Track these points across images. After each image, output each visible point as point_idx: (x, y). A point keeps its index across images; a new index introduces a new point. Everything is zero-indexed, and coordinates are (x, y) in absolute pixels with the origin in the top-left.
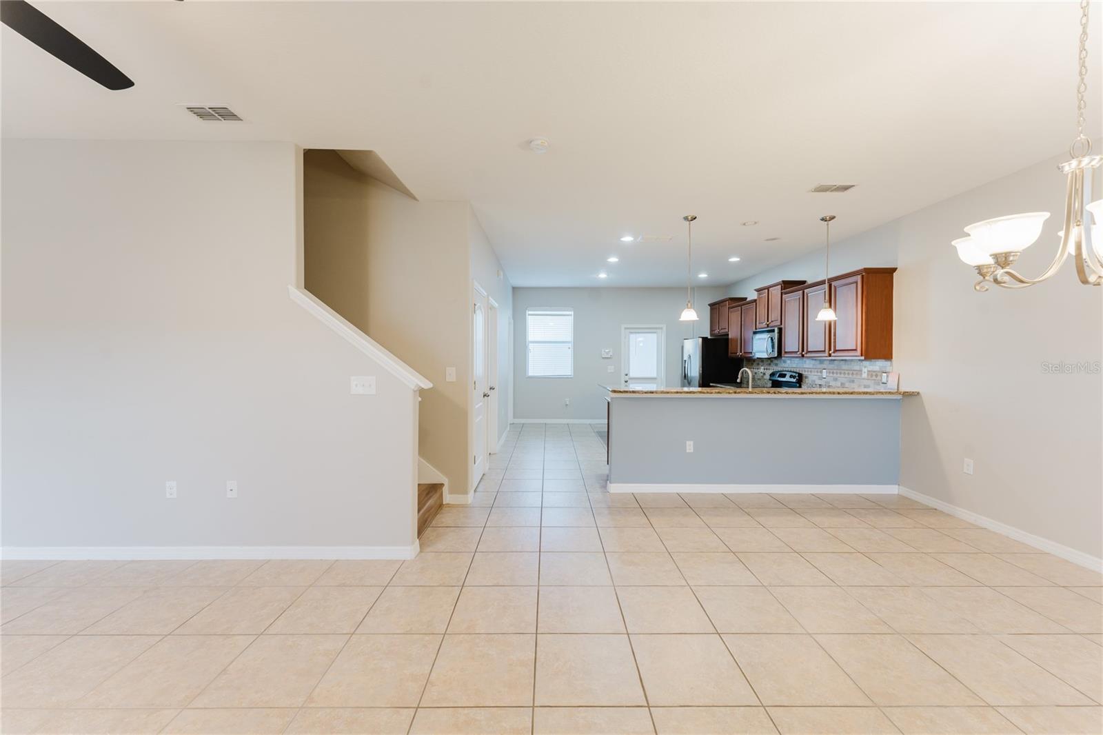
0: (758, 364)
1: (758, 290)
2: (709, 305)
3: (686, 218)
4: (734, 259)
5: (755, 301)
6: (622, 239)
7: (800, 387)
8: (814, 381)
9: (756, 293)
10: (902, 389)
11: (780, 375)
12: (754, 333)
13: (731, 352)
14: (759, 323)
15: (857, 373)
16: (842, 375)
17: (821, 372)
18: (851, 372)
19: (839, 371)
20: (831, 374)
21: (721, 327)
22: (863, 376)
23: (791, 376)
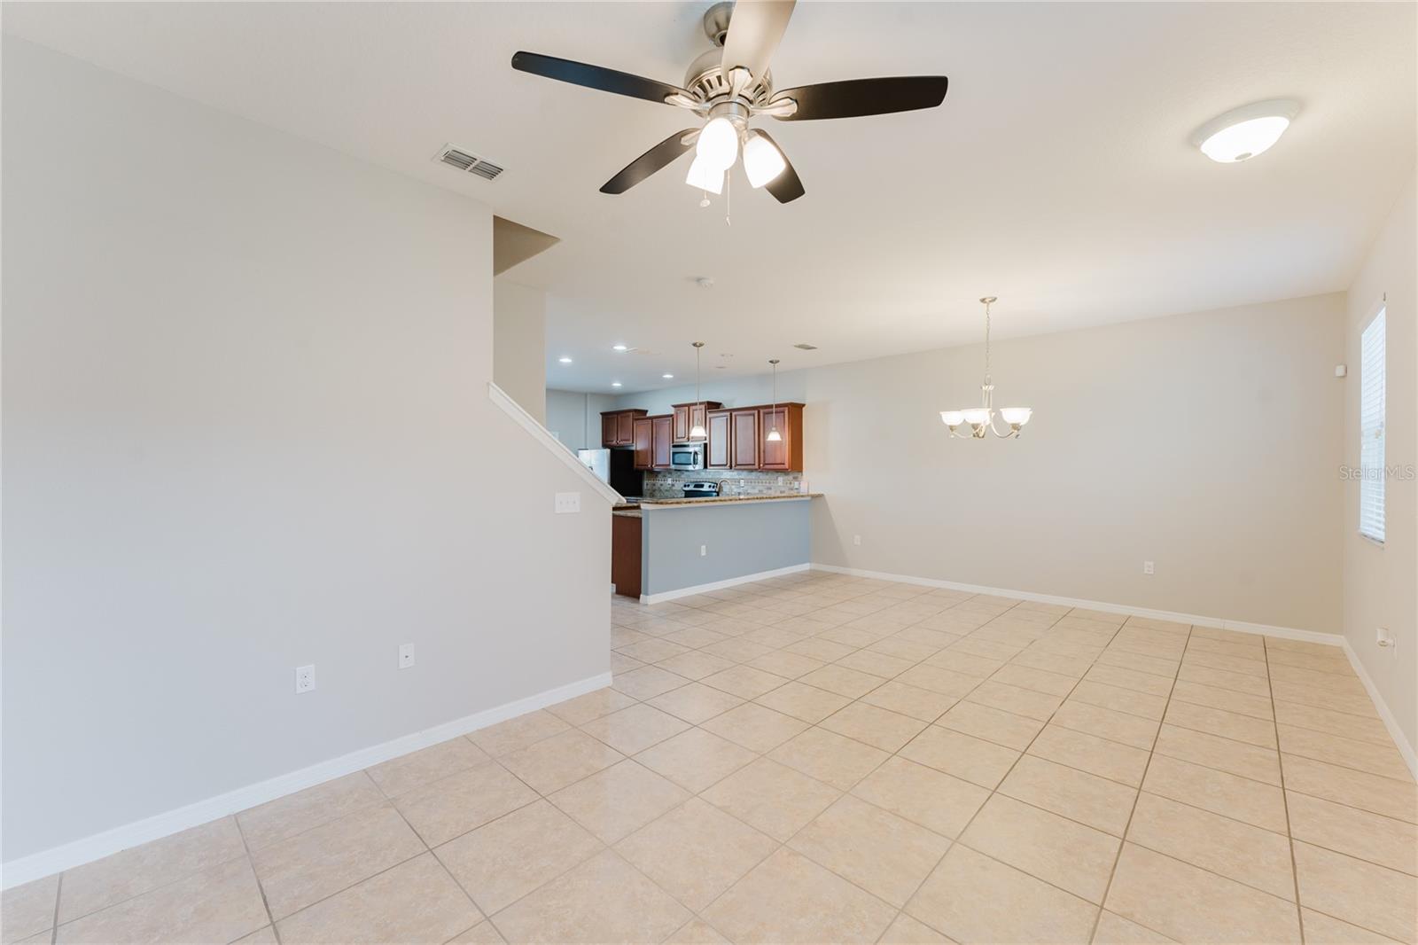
0: (665, 476)
1: (675, 406)
2: (601, 414)
3: (695, 345)
4: (668, 376)
5: (672, 416)
6: (615, 348)
7: (718, 495)
8: (732, 490)
9: (673, 409)
10: (811, 492)
11: (696, 486)
12: (674, 446)
13: (637, 464)
14: (678, 438)
15: (774, 482)
16: (760, 484)
17: (739, 482)
18: (768, 481)
19: (757, 481)
20: (750, 484)
21: (621, 438)
22: (779, 484)
23: (710, 486)
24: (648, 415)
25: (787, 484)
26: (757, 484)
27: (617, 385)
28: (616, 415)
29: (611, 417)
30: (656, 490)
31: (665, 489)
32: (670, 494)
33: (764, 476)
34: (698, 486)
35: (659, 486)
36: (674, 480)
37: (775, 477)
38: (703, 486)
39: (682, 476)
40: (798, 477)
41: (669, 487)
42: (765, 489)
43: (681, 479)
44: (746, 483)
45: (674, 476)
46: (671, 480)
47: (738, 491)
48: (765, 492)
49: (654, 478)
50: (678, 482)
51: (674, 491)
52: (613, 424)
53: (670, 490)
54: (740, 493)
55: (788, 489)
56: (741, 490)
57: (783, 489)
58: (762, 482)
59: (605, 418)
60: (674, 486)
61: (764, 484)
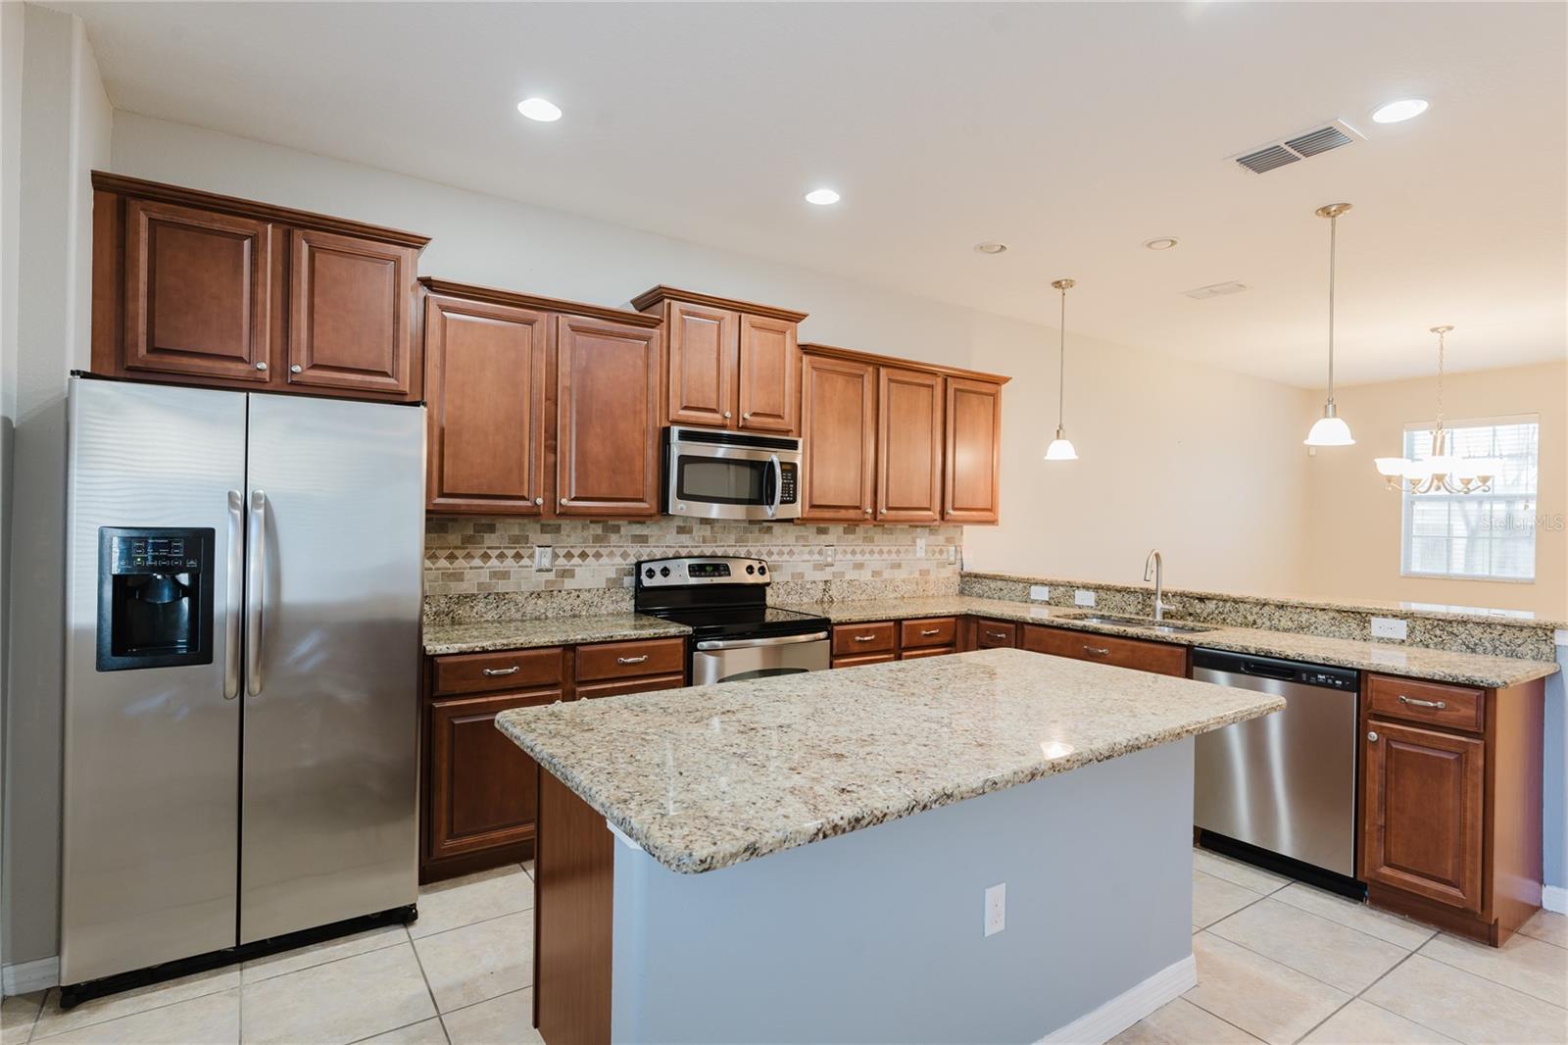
8: (802, 575)
13: (445, 491)
14: (686, 408)
15: (907, 550)
16: (876, 556)
17: (820, 553)
18: (894, 549)
19: (867, 549)
20: (849, 556)
21: (315, 355)
22: (918, 555)
23: (750, 570)
25: (934, 552)
26: (867, 556)
27: (539, 109)
28: (270, 226)
29: (216, 226)
30: (473, 595)
31: (526, 588)
32: (554, 605)
33: (885, 536)
34: (705, 571)
35: (488, 580)
36: (569, 556)
37: (910, 537)
38: (725, 570)
39: (614, 537)
40: (954, 538)
41: (547, 582)
42: (886, 568)
43: (609, 549)
44: (839, 556)
45: (572, 540)
46: (555, 556)
47: (820, 576)
48: (887, 575)
49: (456, 548)
50: (590, 560)
51: (574, 594)
52: (239, 266)
53: (555, 593)
54: (826, 582)
55: (938, 563)
56: (827, 574)
57: (925, 566)
58: (881, 552)
59: (143, 220)
60: (573, 576)
61: (885, 556)
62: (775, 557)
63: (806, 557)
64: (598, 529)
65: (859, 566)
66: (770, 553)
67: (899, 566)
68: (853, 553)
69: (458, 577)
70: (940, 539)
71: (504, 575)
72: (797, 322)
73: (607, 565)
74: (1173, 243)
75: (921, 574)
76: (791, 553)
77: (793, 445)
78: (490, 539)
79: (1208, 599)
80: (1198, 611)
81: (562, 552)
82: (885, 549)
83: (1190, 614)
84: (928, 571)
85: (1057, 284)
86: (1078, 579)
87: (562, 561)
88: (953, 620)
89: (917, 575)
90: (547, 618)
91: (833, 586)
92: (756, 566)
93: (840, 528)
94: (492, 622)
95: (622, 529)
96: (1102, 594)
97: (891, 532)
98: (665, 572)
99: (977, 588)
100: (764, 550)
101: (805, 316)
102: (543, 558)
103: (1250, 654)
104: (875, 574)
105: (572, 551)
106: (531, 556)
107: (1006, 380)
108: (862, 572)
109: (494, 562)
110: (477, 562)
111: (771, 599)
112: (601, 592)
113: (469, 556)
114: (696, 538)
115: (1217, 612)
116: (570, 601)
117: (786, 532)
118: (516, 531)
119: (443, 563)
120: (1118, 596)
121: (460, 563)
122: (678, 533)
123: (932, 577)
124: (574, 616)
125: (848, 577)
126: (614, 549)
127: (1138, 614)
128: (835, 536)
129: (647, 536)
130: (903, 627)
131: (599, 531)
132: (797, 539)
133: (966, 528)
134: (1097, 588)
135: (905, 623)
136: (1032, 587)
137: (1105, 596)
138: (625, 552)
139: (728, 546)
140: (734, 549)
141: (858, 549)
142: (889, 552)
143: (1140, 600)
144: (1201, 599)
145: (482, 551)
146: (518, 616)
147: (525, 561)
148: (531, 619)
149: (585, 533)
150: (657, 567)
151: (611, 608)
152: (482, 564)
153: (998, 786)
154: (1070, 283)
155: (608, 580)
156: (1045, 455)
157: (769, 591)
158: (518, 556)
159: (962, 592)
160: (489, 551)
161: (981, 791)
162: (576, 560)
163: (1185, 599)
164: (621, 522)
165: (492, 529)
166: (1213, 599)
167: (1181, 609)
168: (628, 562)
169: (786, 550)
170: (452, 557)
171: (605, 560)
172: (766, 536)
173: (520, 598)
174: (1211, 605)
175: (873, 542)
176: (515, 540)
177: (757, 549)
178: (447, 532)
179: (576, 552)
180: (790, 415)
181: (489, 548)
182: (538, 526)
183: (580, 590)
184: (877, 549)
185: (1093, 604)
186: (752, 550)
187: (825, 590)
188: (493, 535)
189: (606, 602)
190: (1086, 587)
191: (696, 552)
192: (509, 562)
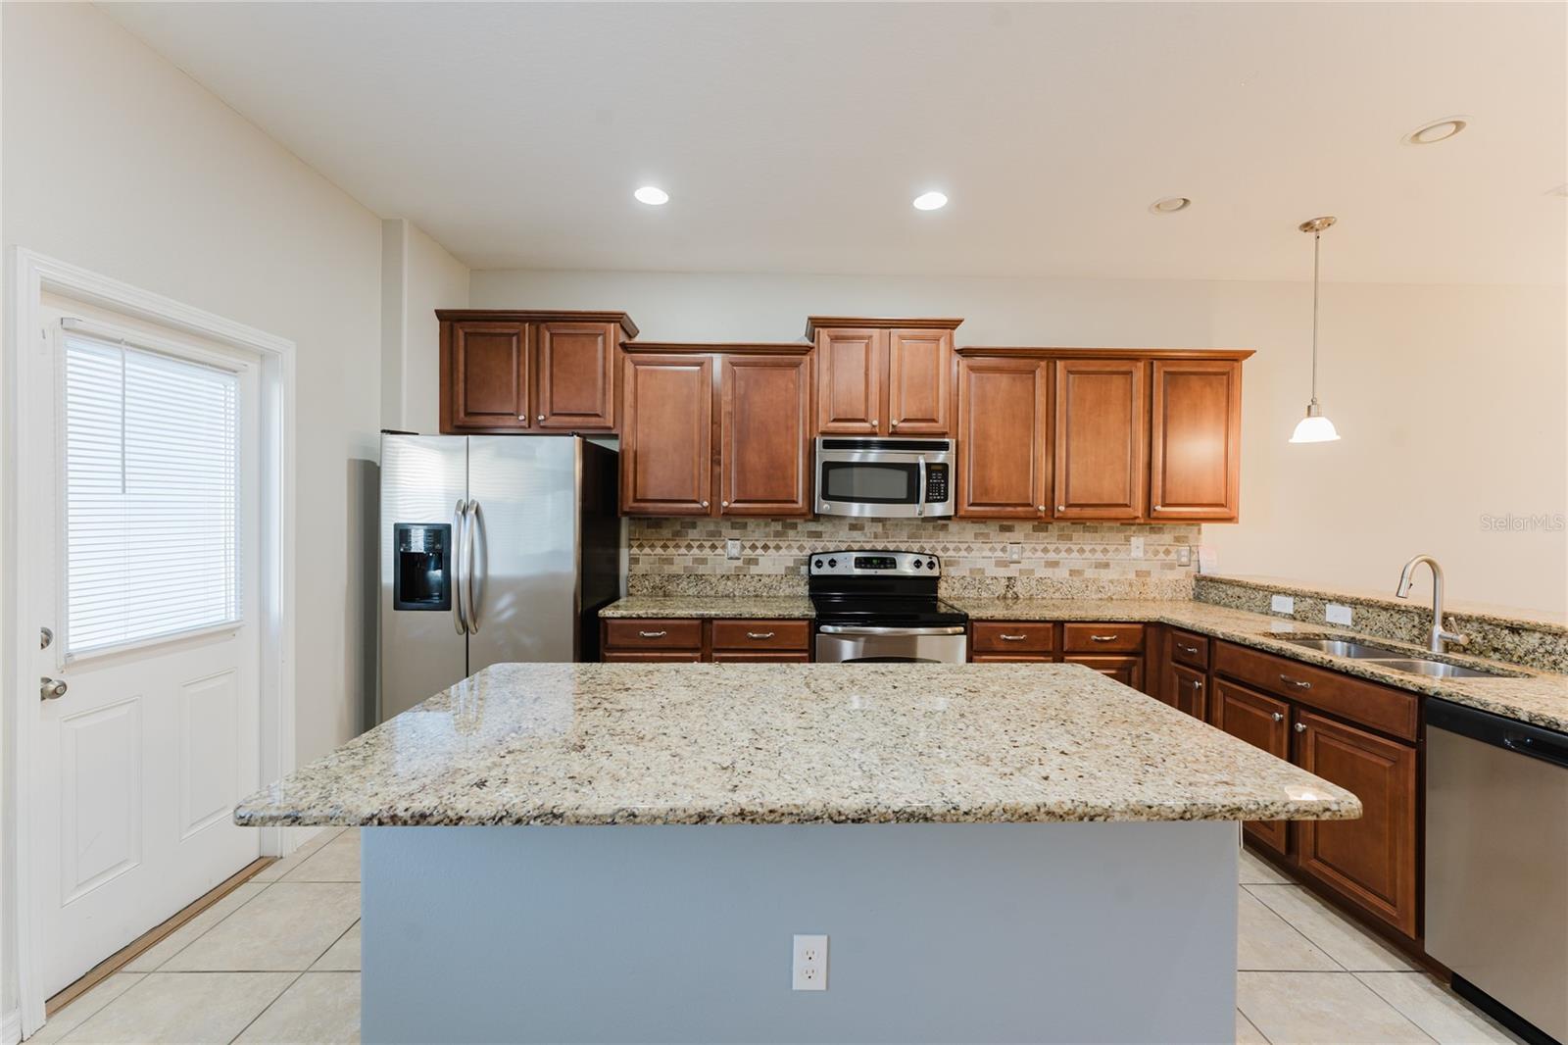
2: (440, 314)
4: (931, 201)
5: (808, 351)
8: (982, 571)
11: (859, 563)
12: (827, 445)
13: (639, 497)
14: (835, 420)
15: (1117, 549)
16: (1075, 555)
17: (1004, 550)
18: (1099, 548)
19: (1063, 546)
20: (1040, 554)
21: (554, 406)
22: (1133, 554)
23: (918, 564)
24: (637, 340)
25: (1156, 553)
26: (1063, 554)
27: (651, 195)
28: (527, 325)
29: (498, 331)
30: (678, 575)
31: (718, 572)
32: (741, 586)
33: (1087, 534)
34: (872, 563)
35: (691, 564)
36: (754, 547)
37: (1122, 535)
38: (893, 564)
39: (791, 533)
40: (1187, 537)
41: (736, 567)
42: (1090, 567)
43: (787, 543)
44: (1028, 554)
45: (757, 535)
46: (743, 547)
47: (1003, 573)
48: (1089, 573)
49: (668, 540)
50: (771, 551)
51: (757, 578)
52: (510, 355)
53: (741, 577)
54: (1009, 579)
55: (1162, 565)
56: (1012, 571)
57: (1144, 566)
58: (1081, 551)
59: (461, 334)
60: (757, 564)
61: (1087, 555)
62: (951, 553)
63: (990, 554)
64: (778, 526)
65: (1054, 564)
66: (946, 549)
67: (1107, 565)
68: (1045, 550)
69: (669, 561)
70: (1167, 538)
71: (703, 561)
72: (954, 329)
73: (786, 555)
74: (1459, 125)
75: (1137, 575)
76: (969, 549)
77: (944, 447)
78: (693, 534)
79: (1526, 630)
80: (1508, 646)
81: (748, 544)
82: (1087, 548)
83: (1495, 650)
84: (1149, 573)
85: (1308, 226)
86: (1330, 591)
87: (748, 551)
88: (1140, 626)
89: (1132, 576)
90: (734, 596)
91: (1019, 583)
92: (925, 560)
93: (1028, 526)
94: (694, 596)
95: (799, 526)
96: (1363, 611)
97: (1095, 530)
98: (832, 563)
99: (1213, 594)
100: (939, 546)
101: (961, 321)
102: (733, 548)
103: (1519, 720)
104: (1072, 573)
105: (757, 543)
106: (724, 547)
107: (1247, 354)
108: (1056, 570)
109: (695, 551)
110: (683, 551)
111: (943, 592)
112: (779, 578)
113: (677, 546)
114: (868, 535)
115: (1542, 650)
116: (753, 583)
117: (964, 529)
118: (712, 527)
119: (659, 551)
120: (1384, 616)
121: (671, 551)
122: (850, 529)
123: (1154, 579)
124: (757, 596)
125: (1038, 575)
126: (792, 543)
127: (1412, 641)
128: (1023, 534)
129: (821, 532)
130: (1065, 629)
131: (779, 528)
132: (976, 536)
133: (1204, 526)
134: (1355, 603)
135: (1067, 625)
136: (1274, 596)
137: (1366, 615)
138: (801, 545)
139: (900, 542)
140: (907, 544)
141: (1051, 547)
142: (1093, 551)
143: (1416, 623)
144: (1515, 629)
145: (686, 543)
146: (713, 593)
147: (719, 551)
148: (722, 596)
149: (767, 530)
150: (825, 559)
151: (788, 591)
152: (686, 552)
153: (638, 820)
154: (1328, 222)
155: (787, 568)
156: (1291, 437)
157: (942, 585)
158: (713, 547)
159: (1197, 598)
160: (692, 543)
161: (609, 820)
162: (759, 551)
163: (1487, 627)
164: (798, 521)
165: (694, 526)
166: (1534, 631)
167: (1479, 640)
168: (804, 553)
169: (963, 546)
170: (665, 547)
171: (783, 552)
172: (941, 534)
173: (713, 580)
174: (1533, 640)
175: (1071, 540)
176: (713, 534)
177: (931, 545)
178: (661, 528)
179: (759, 544)
180: (945, 418)
181: (692, 540)
182: (729, 524)
183: (761, 575)
184: (1075, 548)
185: (1349, 623)
186: (925, 545)
187: (1008, 586)
188: (695, 531)
189: (783, 586)
190: (1340, 601)
191: (868, 546)
192: (707, 551)
